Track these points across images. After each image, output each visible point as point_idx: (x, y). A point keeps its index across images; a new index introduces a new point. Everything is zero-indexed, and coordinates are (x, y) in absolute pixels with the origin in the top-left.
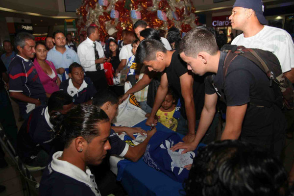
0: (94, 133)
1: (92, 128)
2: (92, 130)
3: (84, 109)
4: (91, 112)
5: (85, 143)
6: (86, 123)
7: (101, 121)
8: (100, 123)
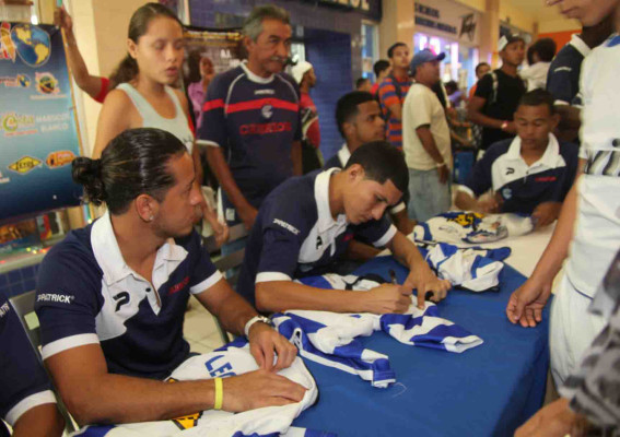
0: (167, 181)
1: (160, 174)
2: (160, 177)
3: (132, 142)
4: (149, 145)
5: (154, 204)
6: (145, 168)
7: (173, 156)
8: (171, 160)
